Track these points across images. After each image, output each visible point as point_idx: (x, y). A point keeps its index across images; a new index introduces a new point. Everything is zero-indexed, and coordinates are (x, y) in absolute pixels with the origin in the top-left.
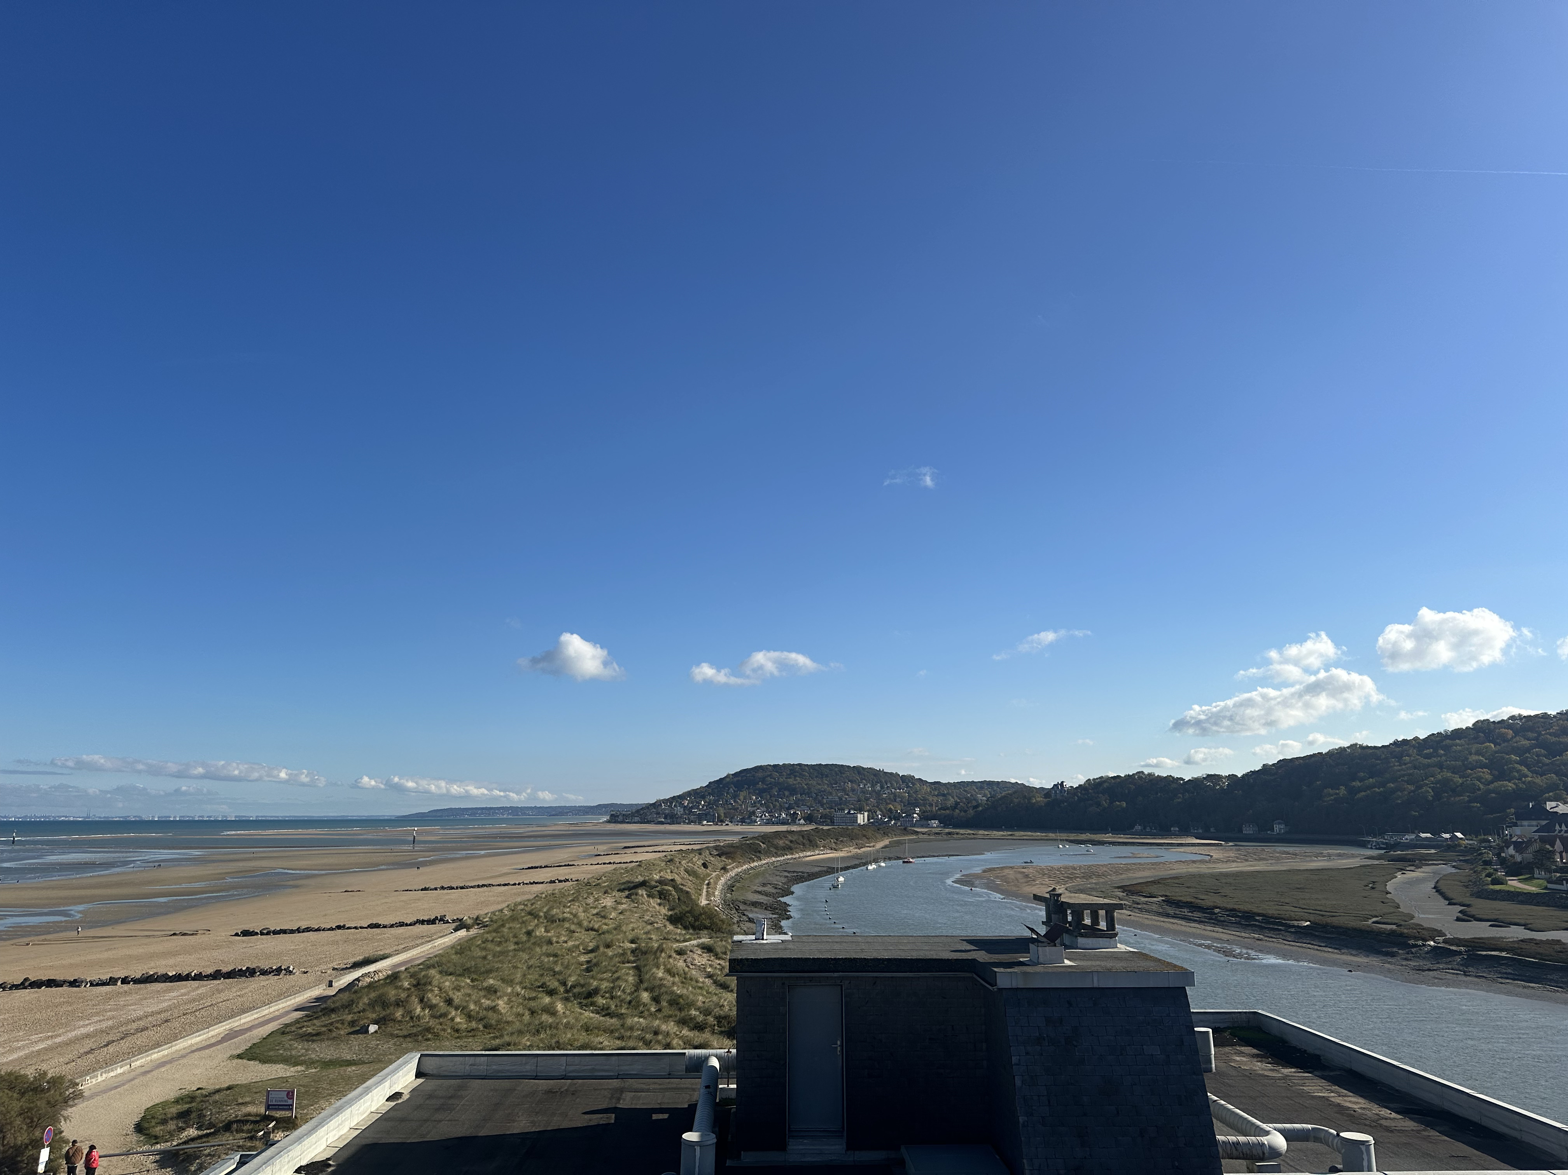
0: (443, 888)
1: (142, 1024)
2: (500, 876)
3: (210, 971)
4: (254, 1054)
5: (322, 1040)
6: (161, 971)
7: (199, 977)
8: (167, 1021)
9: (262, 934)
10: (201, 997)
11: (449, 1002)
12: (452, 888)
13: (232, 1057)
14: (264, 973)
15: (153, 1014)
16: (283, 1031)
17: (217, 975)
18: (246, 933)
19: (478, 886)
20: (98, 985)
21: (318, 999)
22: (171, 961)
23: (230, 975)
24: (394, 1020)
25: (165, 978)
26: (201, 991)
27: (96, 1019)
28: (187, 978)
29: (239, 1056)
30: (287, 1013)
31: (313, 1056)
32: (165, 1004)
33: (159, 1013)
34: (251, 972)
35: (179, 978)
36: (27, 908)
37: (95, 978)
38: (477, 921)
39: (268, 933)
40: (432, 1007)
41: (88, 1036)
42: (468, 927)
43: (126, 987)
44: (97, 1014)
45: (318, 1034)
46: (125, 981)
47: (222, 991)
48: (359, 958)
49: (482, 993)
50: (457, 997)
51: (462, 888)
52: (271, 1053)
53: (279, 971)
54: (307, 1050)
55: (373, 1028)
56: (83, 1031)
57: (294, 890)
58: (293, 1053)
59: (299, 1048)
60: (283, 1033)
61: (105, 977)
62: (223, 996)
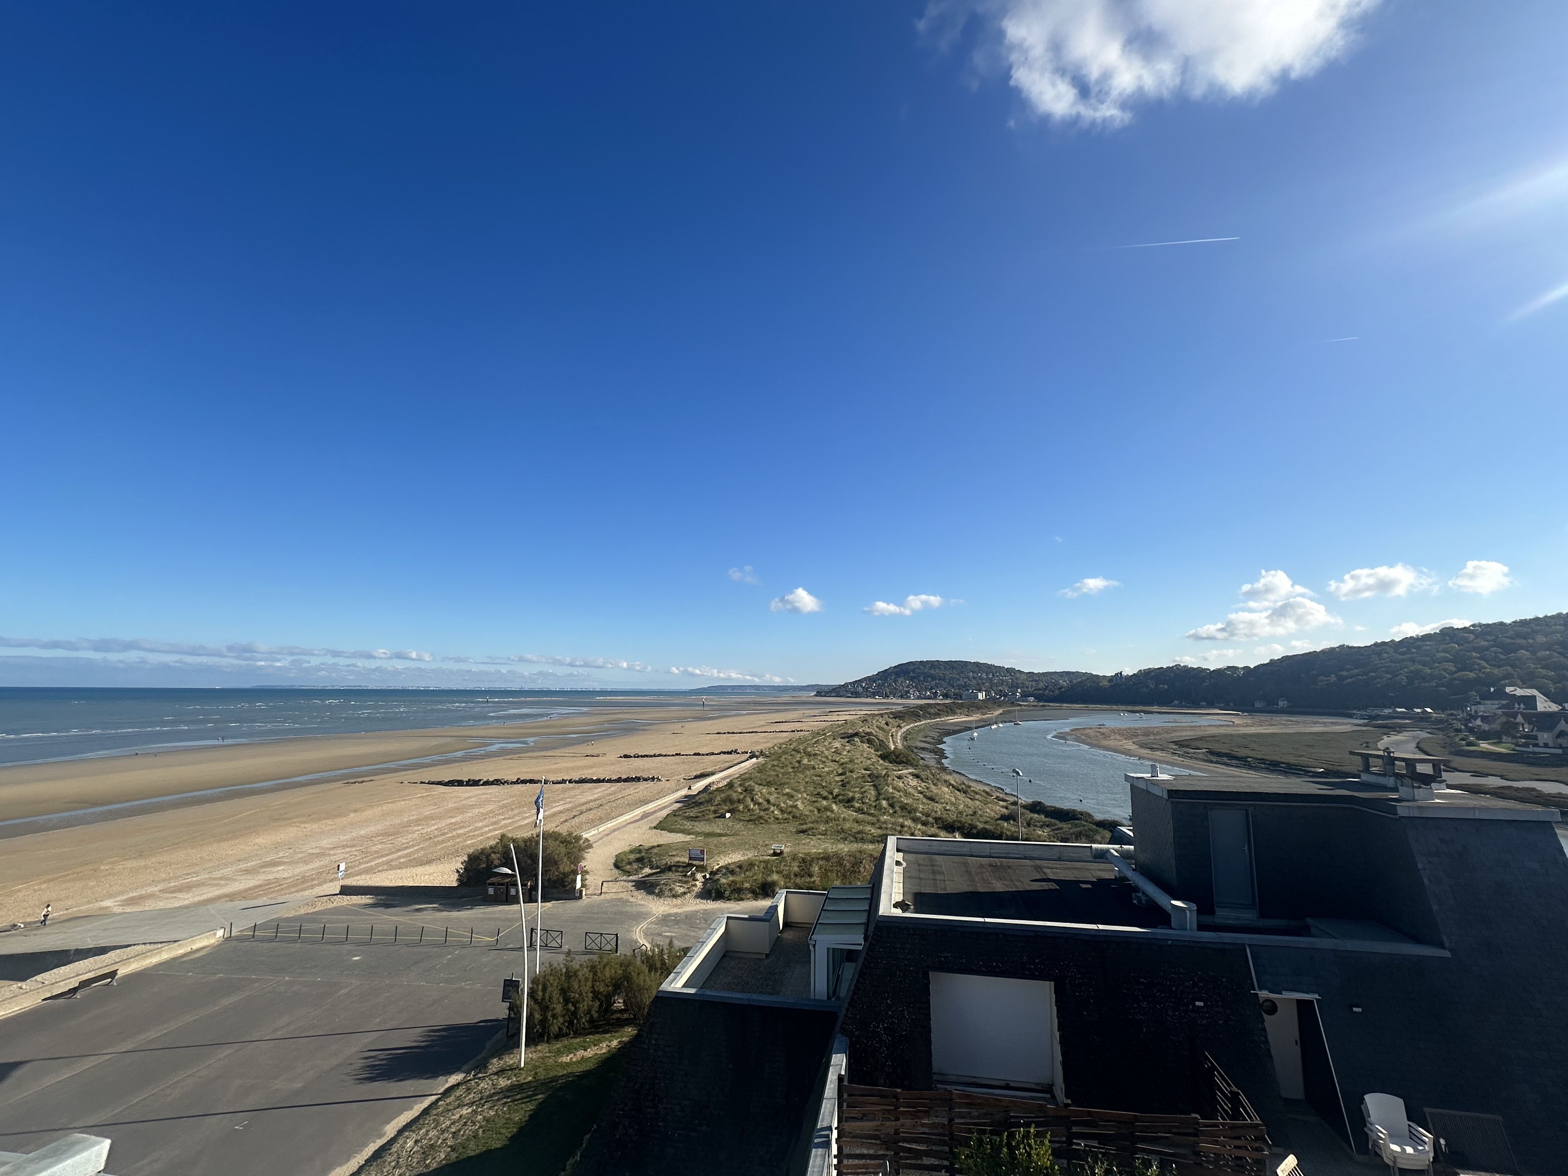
0: (728, 733)
1: (588, 806)
2: (759, 727)
3: (614, 777)
4: (661, 826)
5: (700, 821)
6: (589, 777)
7: (609, 781)
8: (601, 805)
9: (635, 757)
10: (614, 793)
11: (768, 801)
12: (734, 733)
13: (651, 828)
14: (645, 780)
15: (591, 801)
16: (674, 814)
17: (619, 780)
18: (626, 756)
19: (749, 732)
20: (556, 783)
21: (686, 797)
22: (590, 771)
23: (627, 780)
24: (739, 811)
25: (592, 781)
26: (613, 789)
27: (561, 802)
28: (603, 781)
29: (655, 828)
30: (671, 804)
31: (698, 830)
32: (596, 796)
33: (596, 800)
34: (638, 779)
35: (599, 781)
36: (507, 739)
37: (555, 779)
38: (762, 753)
39: (638, 757)
40: (759, 804)
41: (561, 812)
42: (757, 757)
43: (571, 785)
44: (562, 799)
45: (697, 817)
46: (570, 782)
47: (625, 789)
48: (698, 773)
49: (786, 797)
50: (772, 799)
51: (740, 733)
52: (673, 827)
53: (653, 779)
54: (693, 826)
55: (728, 815)
56: (558, 809)
57: (644, 732)
58: (686, 827)
59: (688, 825)
60: (675, 815)
61: (560, 779)
62: (627, 792)
